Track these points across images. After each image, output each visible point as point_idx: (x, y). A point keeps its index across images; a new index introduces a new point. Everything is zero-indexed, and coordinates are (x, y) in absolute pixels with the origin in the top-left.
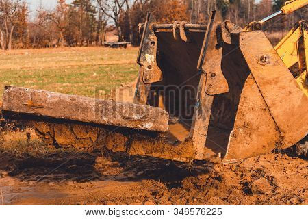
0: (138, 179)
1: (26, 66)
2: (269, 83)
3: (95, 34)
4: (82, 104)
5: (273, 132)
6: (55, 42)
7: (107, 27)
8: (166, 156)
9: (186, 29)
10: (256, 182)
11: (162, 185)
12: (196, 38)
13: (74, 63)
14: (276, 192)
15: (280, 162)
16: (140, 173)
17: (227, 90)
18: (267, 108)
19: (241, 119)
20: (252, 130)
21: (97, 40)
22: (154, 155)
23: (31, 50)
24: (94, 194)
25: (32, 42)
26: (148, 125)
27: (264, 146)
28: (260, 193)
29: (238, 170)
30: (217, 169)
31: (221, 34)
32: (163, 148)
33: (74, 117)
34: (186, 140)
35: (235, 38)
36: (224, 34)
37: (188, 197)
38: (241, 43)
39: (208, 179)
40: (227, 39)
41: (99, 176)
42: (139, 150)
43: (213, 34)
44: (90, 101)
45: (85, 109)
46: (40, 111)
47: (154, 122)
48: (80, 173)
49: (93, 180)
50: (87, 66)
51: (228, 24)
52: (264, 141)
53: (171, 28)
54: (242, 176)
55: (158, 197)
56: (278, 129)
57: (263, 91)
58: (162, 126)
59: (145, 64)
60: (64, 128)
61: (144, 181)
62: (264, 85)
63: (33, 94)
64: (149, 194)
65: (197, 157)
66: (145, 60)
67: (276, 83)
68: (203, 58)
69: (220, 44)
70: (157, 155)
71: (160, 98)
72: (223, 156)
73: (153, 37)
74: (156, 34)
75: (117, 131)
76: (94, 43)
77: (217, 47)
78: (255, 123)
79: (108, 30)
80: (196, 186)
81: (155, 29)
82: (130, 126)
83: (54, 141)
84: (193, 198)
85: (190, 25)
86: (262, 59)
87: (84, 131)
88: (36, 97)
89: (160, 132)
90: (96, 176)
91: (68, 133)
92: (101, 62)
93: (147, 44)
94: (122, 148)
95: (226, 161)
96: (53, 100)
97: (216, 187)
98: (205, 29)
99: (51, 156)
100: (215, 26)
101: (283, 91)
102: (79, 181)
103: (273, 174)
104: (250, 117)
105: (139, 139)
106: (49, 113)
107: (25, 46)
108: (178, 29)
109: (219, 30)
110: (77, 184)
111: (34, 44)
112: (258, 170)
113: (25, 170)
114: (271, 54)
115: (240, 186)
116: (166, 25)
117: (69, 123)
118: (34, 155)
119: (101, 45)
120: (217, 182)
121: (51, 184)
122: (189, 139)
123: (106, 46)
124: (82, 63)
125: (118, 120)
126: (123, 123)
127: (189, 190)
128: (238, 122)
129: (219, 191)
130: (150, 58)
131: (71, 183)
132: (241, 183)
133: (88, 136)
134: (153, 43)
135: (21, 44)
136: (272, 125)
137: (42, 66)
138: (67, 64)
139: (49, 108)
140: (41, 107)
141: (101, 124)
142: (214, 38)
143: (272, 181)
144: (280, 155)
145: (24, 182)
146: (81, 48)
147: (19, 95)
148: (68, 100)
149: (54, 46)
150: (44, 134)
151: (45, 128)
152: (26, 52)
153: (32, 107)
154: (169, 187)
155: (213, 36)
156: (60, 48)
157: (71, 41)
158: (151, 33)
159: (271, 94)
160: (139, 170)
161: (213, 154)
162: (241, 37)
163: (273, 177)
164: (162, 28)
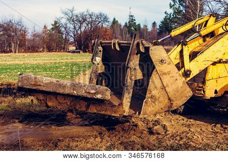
0: (90, 125)
1: (26, 62)
2: (165, 74)
3: (63, 45)
4: (63, 84)
5: (167, 101)
6: (41, 50)
7: (69, 42)
8: (108, 113)
9: (119, 44)
10: (156, 128)
11: (104, 129)
12: (125, 49)
13: (52, 61)
14: (167, 133)
15: (168, 116)
16: (91, 122)
17: (142, 77)
18: (164, 88)
19: (150, 93)
20: (155, 99)
21: (64, 49)
22: (101, 112)
23: (29, 54)
24: (66, 133)
25: (29, 49)
26: (99, 96)
27: (162, 109)
28: (158, 134)
29: (145, 120)
30: (134, 120)
31: (139, 47)
32: (107, 109)
33: (58, 91)
34: (119, 105)
35: (147, 49)
36: (141, 47)
37: (119, 136)
38: (150, 51)
39: (129, 125)
40: (142, 50)
41: (69, 123)
42: (93, 110)
43: (135, 47)
44: (67, 82)
45: (64, 87)
46: (39, 87)
47: (102, 95)
48: (58, 121)
49: (66, 125)
50: (59, 62)
51: (143, 41)
52: (162, 106)
53: (111, 43)
54: (147, 124)
55: (102, 136)
56: (169, 99)
57: (162, 78)
58: (106, 97)
59: (95, 62)
60: (52, 97)
61: (94, 126)
62: (162, 75)
63: (36, 78)
64: (97, 134)
65: (125, 114)
66: (95, 60)
67: (169, 74)
68: (129, 60)
69: (139, 52)
70: (103, 112)
71: (104, 81)
72: (139, 113)
73: (100, 48)
74: (102, 46)
75: (82, 99)
76: (62, 50)
77: (137, 54)
78: (157, 96)
79: (70, 44)
80: (123, 130)
81: (101, 43)
82: (89, 96)
83: (47, 104)
84: (122, 136)
85: (122, 42)
86: (162, 61)
87: (63, 99)
88: (37, 80)
89: (106, 100)
90: (67, 123)
91: (55, 100)
92: (67, 61)
93: (97, 52)
94: (84, 109)
95: (141, 116)
96: (47, 82)
97: (134, 130)
98: (130, 44)
99: (42, 112)
100: (136, 42)
101: (172, 79)
102: (57, 125)
103: (165, 123)
104: (155, 92)
105: (93, 104)
106: (44, 89)
107: (25, 52)
108: (114, 44)
109: (138, 44)
110: (57, 128)
111: (30, 51)
112: (156, 121)
113: (28, 119)
114: (166, 58)
115: (147, 130)
116: (108, 42)
117: (55, 94)
118: (33, 111)
119: (66, 51)
120: (134, 127)
121: (42, 127)
122: (121, 104)
123: (69, 52)
124: (56, 61)
125: (82, 93)
126: (85, 95)
127: (119, 132)
128: (148, 95)
129: (136, 133)
130: (98, 59)
131: (53, 127)
132: (147, 128)
133: (65, 102)
134: (100, 51)
135: (23, 50)
136: (166, 97)
137: (35, 62)
138: (48, 61)
139: (44, 86)
140: (40, 85)
141: (73, 95)
142: (135, 49)
143: (164, 127)
144: (167, 113)
145: (27, 126)
146: (56, 53)
147: (28, 79)
148: (55, 82)
149: (41, 52)
150: (41, 100)
151: (41, 97)
152: (26, 55)
153: (35, 85)
154: (109, 130)
155: (134, 48)
156: (44, 53)
157: (50, 49)
158: (99, 46)
159: (166, 80)
160: (91, 120)
161: (134, 112)
162: (150, 49)
163: (165, 125)
164: (105, 43)
